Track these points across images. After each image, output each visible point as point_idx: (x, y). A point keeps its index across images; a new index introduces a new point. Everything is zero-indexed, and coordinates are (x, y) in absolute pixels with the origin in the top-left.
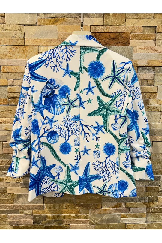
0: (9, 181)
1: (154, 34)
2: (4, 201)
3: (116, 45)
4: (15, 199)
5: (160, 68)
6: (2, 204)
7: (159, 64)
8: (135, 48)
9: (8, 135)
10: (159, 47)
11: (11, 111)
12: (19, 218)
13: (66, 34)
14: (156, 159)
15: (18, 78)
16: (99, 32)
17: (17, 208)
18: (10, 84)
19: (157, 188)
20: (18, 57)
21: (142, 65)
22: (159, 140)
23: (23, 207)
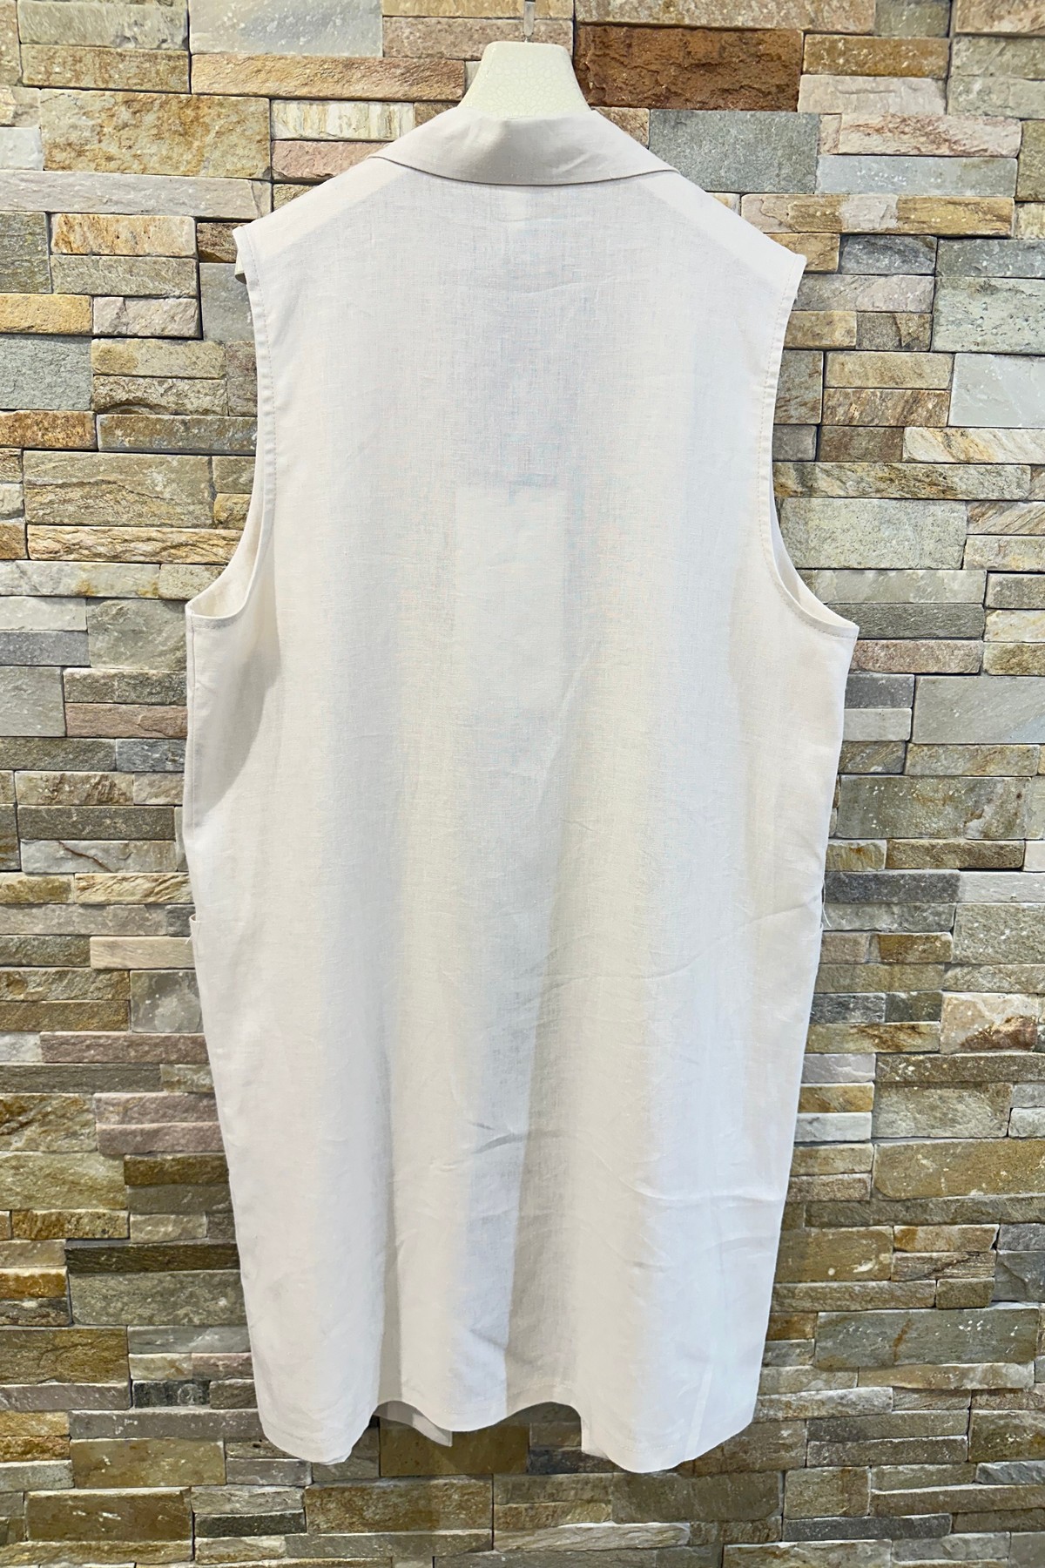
0: (98, 898)
1: (938, 44)
2: (72, 1017)
3: (721, 103)
4: (137, 1005)
5: (966, 242)
6: (58, 1033)
7: (966, 222)
8: (829, 124)
9: (94, 628)
10: (967, 118)
11: (114, 486)
12: (157, 1112)
13: (431, 32)
14: (937, 777)
15: (155, 288)
16: (626, 20)
17: (147, 1052)
18: (107, 324)
19: (938, 944)
20: (154, 163)
21: (866, 227)
22: (952, 665)
23: (181, 1046)
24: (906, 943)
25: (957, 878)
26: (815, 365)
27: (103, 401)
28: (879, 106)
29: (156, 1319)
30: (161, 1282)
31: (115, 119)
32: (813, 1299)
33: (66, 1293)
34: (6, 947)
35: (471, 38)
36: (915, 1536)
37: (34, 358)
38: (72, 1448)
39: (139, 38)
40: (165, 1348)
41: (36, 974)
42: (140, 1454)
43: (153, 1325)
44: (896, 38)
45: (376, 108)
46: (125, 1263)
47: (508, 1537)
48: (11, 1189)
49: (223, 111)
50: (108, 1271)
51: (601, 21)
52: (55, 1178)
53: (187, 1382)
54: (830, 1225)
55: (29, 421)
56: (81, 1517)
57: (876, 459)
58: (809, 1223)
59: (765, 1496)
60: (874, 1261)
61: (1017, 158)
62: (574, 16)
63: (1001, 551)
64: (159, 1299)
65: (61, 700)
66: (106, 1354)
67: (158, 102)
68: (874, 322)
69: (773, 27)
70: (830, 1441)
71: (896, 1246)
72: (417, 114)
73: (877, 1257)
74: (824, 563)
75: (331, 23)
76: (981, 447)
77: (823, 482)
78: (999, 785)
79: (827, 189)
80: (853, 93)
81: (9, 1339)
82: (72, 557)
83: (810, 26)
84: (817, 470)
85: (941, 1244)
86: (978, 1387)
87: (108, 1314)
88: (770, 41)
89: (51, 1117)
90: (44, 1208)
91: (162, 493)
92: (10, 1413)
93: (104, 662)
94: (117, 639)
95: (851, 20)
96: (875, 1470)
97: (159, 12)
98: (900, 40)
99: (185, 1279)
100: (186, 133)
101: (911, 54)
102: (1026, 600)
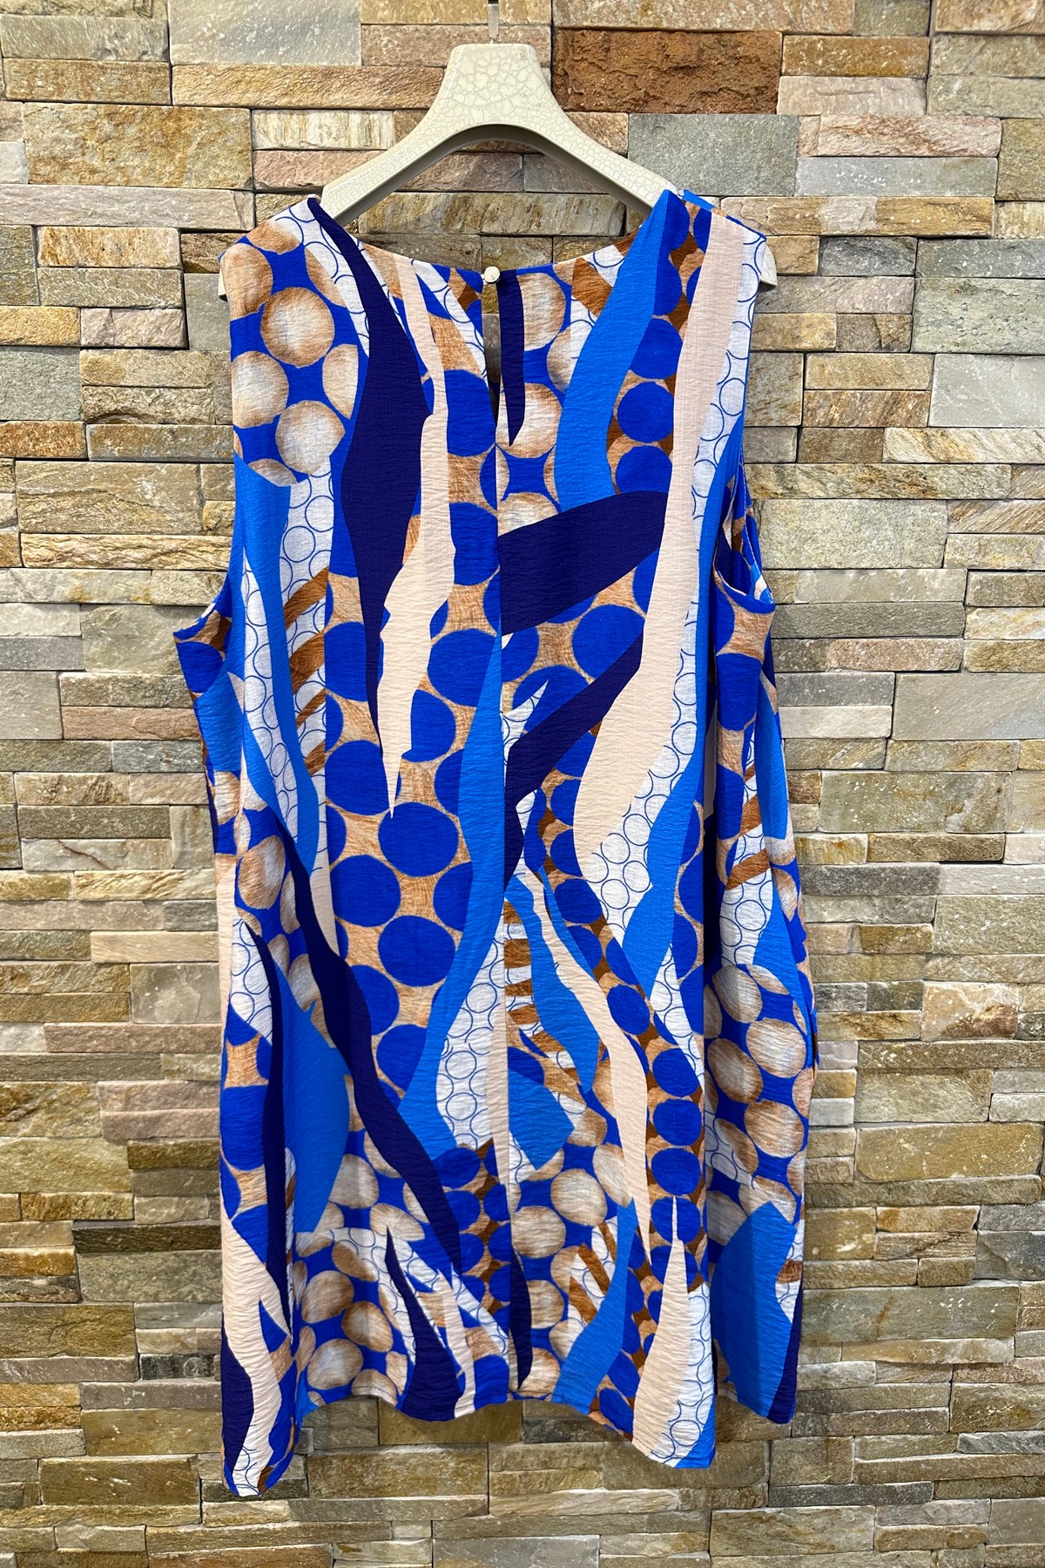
0: (97, 894)
1: (916, 43)
2: (75, 1009)
3: (700, 105)
4: (137, 997)
5: (946, 243)
6: (61, 1025)
7: (946, 223)
8: (808, 126)
9: (88, 633)
10: (947, 118)
11: (105, 495)
12: (158, 1099)
13: (410, 40)
14: (917, 772)
15: (141, 299)
16: (604, 24)
17: (148, 1042)
18: (94, 335)
19: (919, 935)
20: (137, 175)
21: (845, 230)
22: (933, 663)
23: (180, 1036)
24: (887, 934)
25: (938, 872)
26: (795, 367)
29: (162, 1296)
30: (165, 1261)
34: (9, 942)
36: (898, 1503)
37: (23, 369)
38: (82, 1418)
40: (170, 1323)
41: (39, 967)
42: (148, 1423)
45: (356, 117)
47: (503, 1503)
48: (19, 1173)
50: (115, 1251)
52: (61, 1162)
53: (192, 1355)
55: (20, 432)
56: (93, 1482)
59: (751, 1464)
61: (997, 157)
63: (982, 549)
65: (57, 704)
66: (113, 1329)
70: (815, 1412)
72: (397, 122)
73: (860, 1237)
74: (804, 563)
76: (961, 447)
77: (803, 485)
78: (979, 780)
81: (20, 1314)
82: (65, 564)
84: (798, 471)
85: (923, 1224)
86: (959, 1361)
89: (57, 1104)
90: (52, 1191)
91: (151, 501)
92: (23, 1384)
93: (99, 667)
94: (111, 644)
96: (858, 1440)
102: (1006, 598)
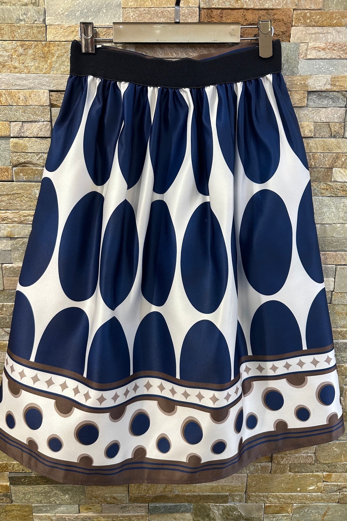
27: (15, 162)
28: (324, 39)
31: (17, 52)
32: (291, 499)
33: (9, 492)
35: (157, 16)
39: (26, 20)
43: (42, 503)
44: (332, 11)
46: (31, 482)
49: (59, 48)
51: (210, 7)
54: (298, 472)
57: (321, 181)
58: (290, 471)
60: (315, 486)
62: (199, 6)
64: (44, 494)
67: (33, 45)
68: (321, 126)
69: (280, 8)
71: (324, 480)
75: (102, 12)
79: (302, 73)
80: (313, 34)
83: (296, 7)
87: (25, 499)
88: (279, 14)
95: (313, 4)
97: (33, 9)
98: (333, 12)
99: (53, 488)
100: (45, 57)
101: (337, 17)
